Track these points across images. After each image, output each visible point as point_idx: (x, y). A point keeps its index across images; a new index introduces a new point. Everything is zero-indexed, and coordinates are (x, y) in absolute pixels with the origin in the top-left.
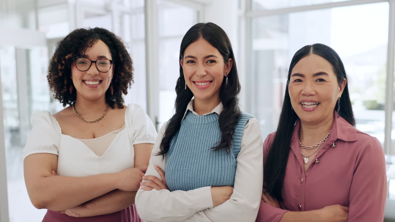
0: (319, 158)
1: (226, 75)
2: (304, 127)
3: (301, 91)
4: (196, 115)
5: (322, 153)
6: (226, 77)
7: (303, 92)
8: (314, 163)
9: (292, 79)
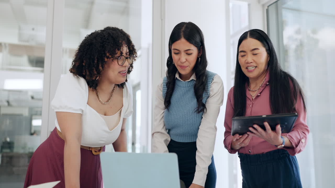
0: (260, 93)
1: (199, 57)
2: (250, 81)
3: (246, 60)
4: (182, 81)
5: (262, 90)
6: (199, 58)
7: (246, 62)
8: (258, 96)
9: (240, 54)
